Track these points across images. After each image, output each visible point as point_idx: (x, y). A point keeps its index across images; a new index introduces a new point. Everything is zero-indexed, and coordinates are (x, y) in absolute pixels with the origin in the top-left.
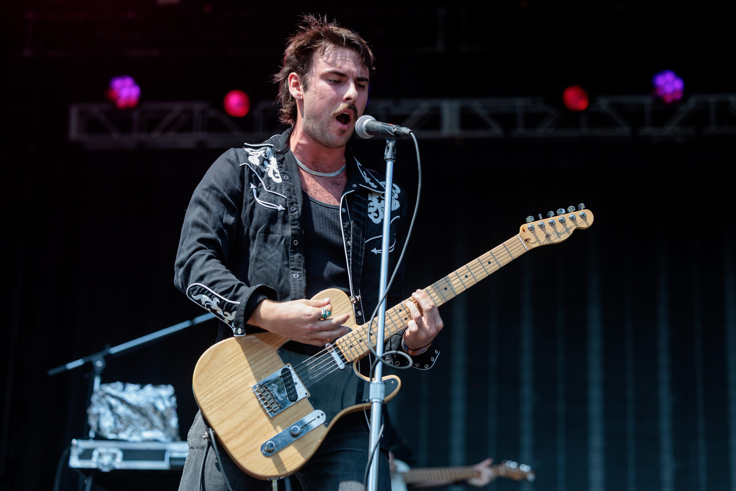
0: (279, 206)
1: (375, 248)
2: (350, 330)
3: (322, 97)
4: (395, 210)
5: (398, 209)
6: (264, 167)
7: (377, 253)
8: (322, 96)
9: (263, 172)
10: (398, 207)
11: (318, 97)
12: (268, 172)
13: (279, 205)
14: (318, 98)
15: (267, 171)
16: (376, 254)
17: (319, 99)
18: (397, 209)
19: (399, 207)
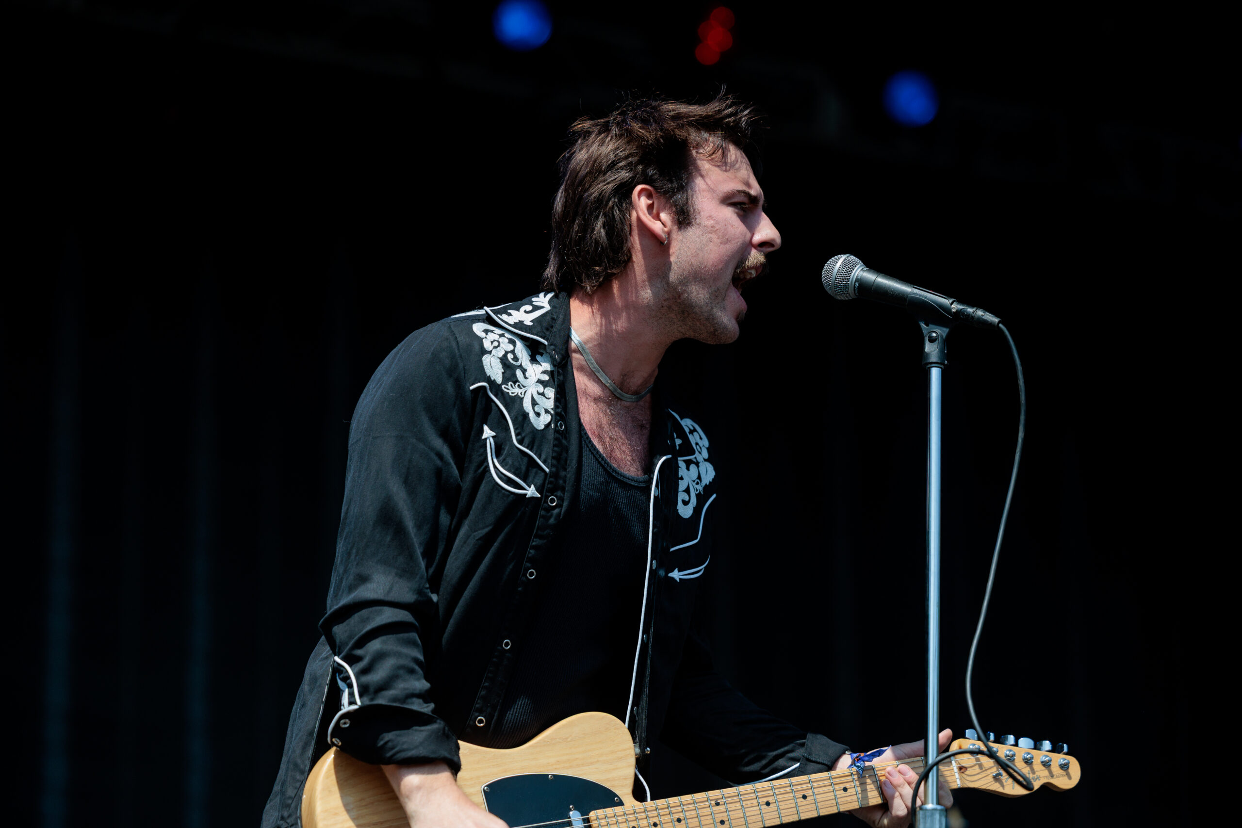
0: (530, 487)
1: (677, 569)
2: (621, 803)
3: (727, 239)
4: (708, 484)
5: (713, 479)
6: (518, 384)
7: (680, 579)
8: (727, 237)
9: (514, 395)
10: (713, 477)
11: (718, 238)
12: (523, 398)
13: (529, 484)
14: (719, 241)
15: (521, 393)
16: (678, 581)
17: (721, 243)
18: (711, 480)
19: (715, 476)
